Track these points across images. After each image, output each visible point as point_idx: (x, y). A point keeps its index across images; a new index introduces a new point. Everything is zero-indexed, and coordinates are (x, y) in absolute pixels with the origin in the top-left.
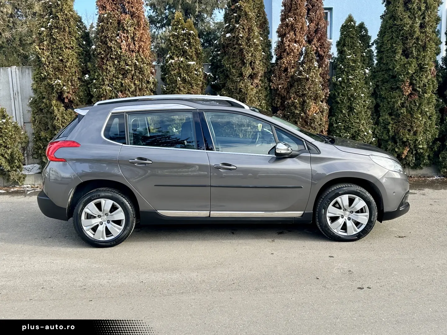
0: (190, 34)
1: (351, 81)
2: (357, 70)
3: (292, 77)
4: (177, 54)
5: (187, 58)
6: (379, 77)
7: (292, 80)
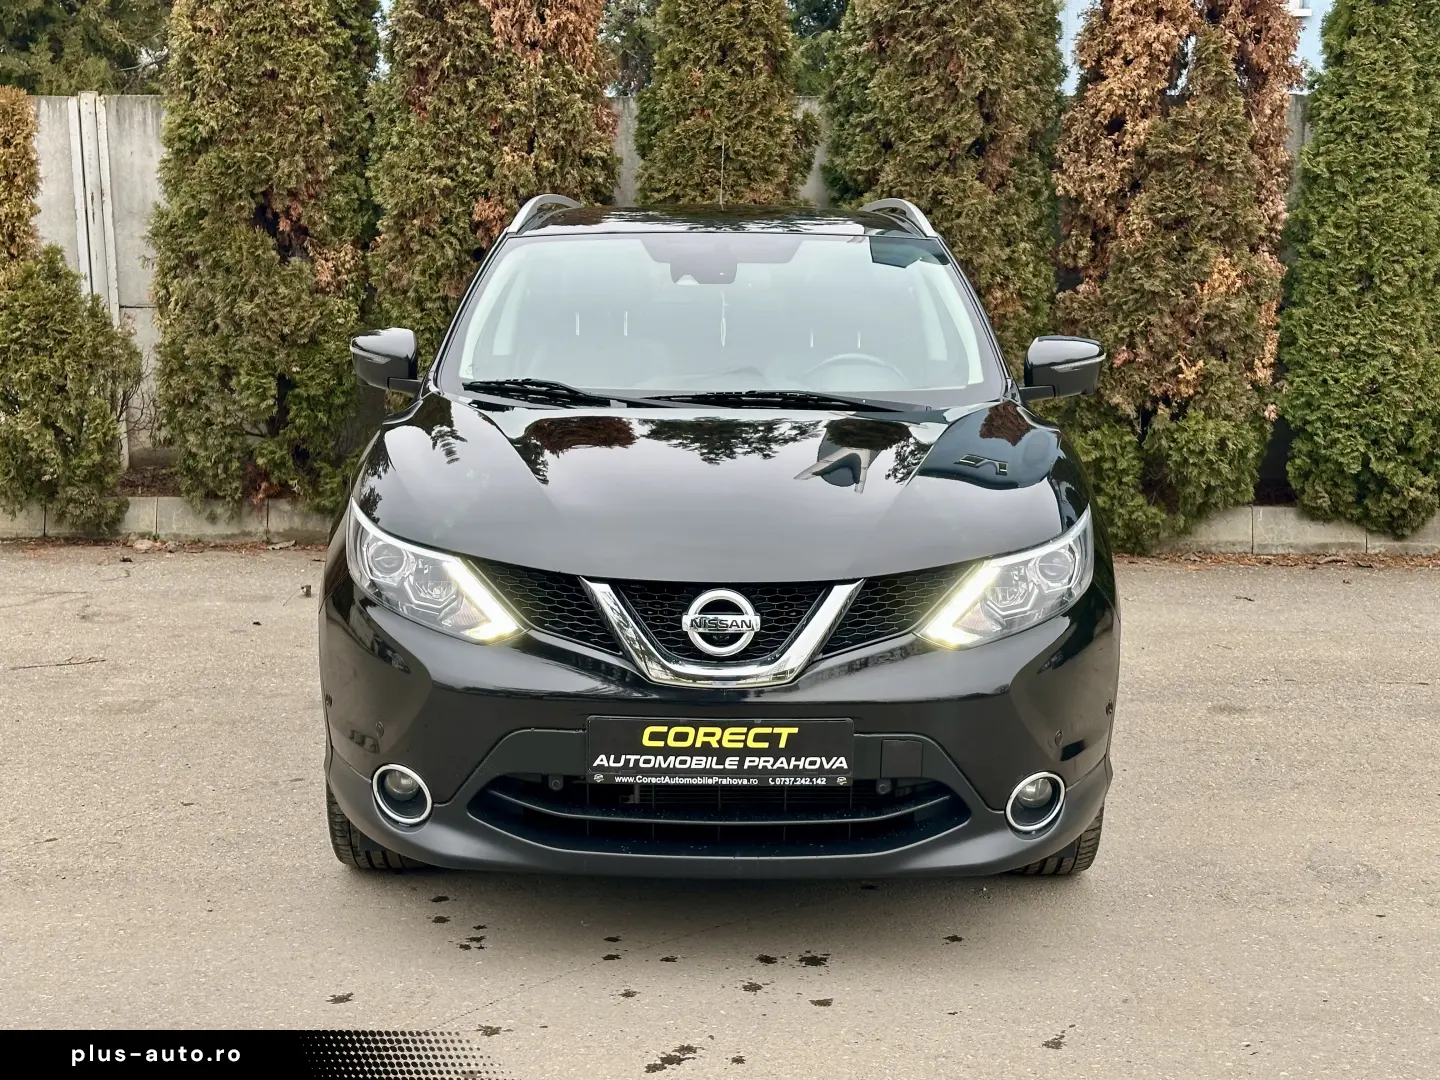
3: (1140, 153)
7: (1137, 162)
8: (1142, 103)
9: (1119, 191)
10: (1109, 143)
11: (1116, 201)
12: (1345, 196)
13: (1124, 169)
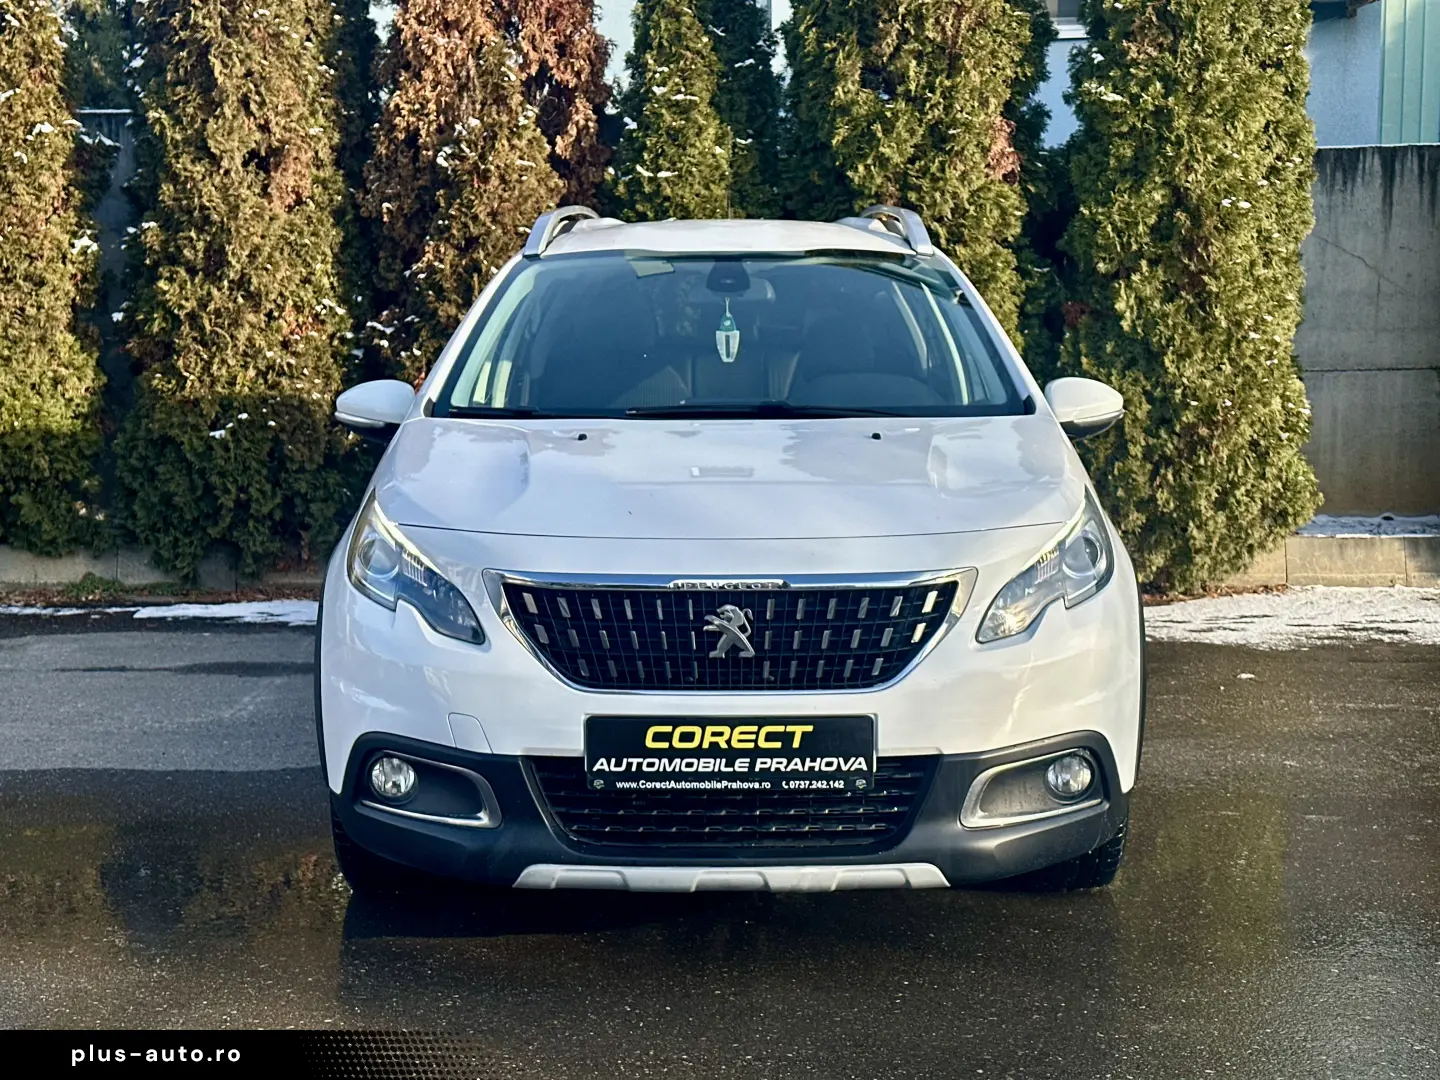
2: (693, 146)
8: (432, 117)
10: (405, 161)
11: (419, 223)
13: (421, 188)
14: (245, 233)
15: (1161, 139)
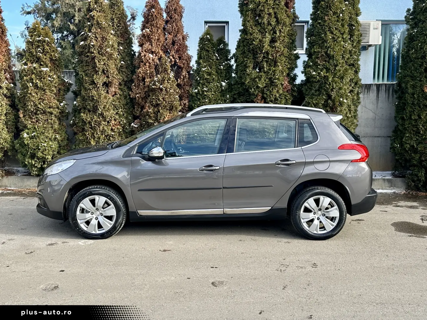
0: (44, 41)
1: (206, 93)
2: (212, 82)
3: (148, 86)
4: (31, 60)
5: (41, 65)
6: (235, 90)
7: (149, 90)
8: (148, 74)
9: (145, 96)
10: (142, 84)
11: (145, 100)
12: (199, 99)
13: (145, 91)
14: (102, 102)
15: (325, 83)
